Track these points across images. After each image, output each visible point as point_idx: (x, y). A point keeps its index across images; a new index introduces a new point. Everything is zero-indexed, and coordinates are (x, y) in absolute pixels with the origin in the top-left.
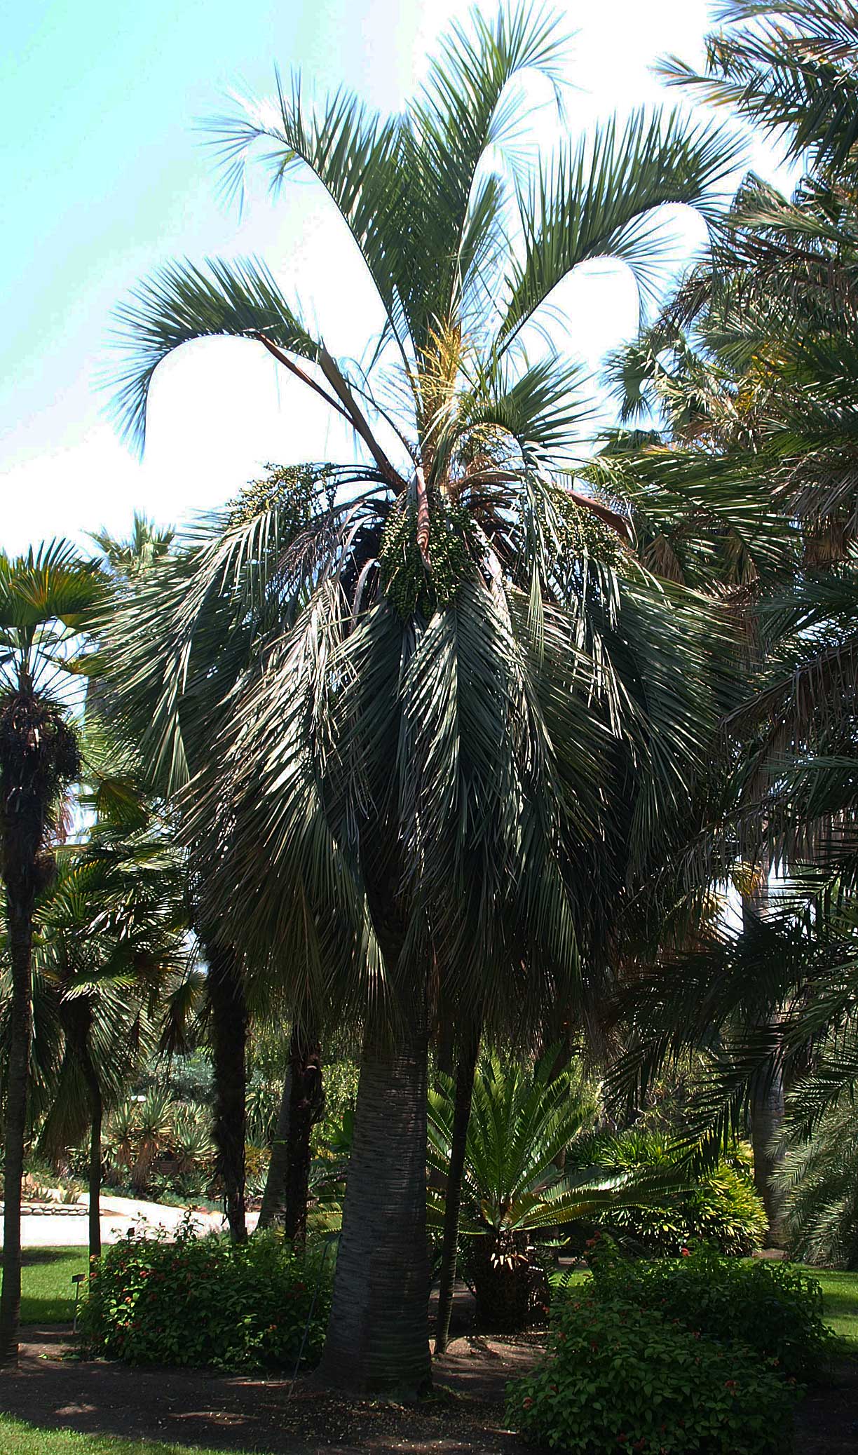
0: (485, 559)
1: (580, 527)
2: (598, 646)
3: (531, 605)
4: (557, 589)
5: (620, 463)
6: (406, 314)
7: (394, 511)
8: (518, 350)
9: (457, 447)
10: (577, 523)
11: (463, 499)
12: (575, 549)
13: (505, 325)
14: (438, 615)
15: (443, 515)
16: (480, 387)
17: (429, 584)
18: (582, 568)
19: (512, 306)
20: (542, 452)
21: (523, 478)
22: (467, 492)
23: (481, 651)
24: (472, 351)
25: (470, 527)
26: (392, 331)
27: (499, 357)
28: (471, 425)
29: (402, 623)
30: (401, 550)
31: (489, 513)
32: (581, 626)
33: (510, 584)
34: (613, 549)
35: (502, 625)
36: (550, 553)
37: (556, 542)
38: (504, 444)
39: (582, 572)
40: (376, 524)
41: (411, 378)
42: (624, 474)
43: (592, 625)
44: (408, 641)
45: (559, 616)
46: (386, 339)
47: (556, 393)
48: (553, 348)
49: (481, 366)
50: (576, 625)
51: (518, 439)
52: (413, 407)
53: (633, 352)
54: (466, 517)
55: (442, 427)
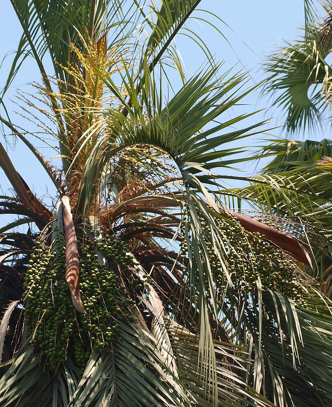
0: (144, 295)
1: (251, 255)
2: (280, 390)
3: (201, 346)
4: (228, 325)
5: (292, 180)
6: (44, 28)
7: (38, 246)
8: (170, 61)
9: (106, 172)
10: (247, 251)
11: (116, 229)
12: (247, 279)
13: (154, 35)
14: (92, 362)
15: (93, 248)
16: (130, 104)
17: (81, 326)
18: (255, 301)
19: (162, 13)
20: (205, 172)
21: (184, 203)
22: (120, 221)
23: (144, 401)
24: (120, 65)
25: (125, 260)
26: (29, 47)
27: (151, 68)
28: (122, 147)
29: (52, 373)
30: (48, 290)
31: (146, 243)
32: (258, 368)
33: (174, 324)
34: (290, 277)
35: (168, 371)
36: (218, 285)
37: (226, 272)
38: (159, 165)
39: (256, 306)
40: (19, 261)
41: (52, 98)
42: (298, 192)
43: (271, 366)
44: (59, 393)
45: (234, 358)
46: (22, 56)
47: (218, 106)
48: (210, 58)
49: (130, 80)
50: (252, 366)
51: (177, 161)
52: (55, 129)
53: (297, 55)
54: (119, 248)
55: (90, 150)
